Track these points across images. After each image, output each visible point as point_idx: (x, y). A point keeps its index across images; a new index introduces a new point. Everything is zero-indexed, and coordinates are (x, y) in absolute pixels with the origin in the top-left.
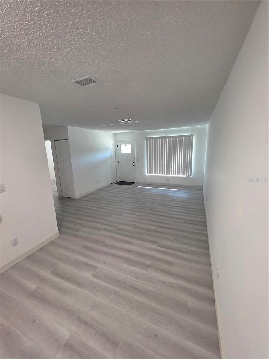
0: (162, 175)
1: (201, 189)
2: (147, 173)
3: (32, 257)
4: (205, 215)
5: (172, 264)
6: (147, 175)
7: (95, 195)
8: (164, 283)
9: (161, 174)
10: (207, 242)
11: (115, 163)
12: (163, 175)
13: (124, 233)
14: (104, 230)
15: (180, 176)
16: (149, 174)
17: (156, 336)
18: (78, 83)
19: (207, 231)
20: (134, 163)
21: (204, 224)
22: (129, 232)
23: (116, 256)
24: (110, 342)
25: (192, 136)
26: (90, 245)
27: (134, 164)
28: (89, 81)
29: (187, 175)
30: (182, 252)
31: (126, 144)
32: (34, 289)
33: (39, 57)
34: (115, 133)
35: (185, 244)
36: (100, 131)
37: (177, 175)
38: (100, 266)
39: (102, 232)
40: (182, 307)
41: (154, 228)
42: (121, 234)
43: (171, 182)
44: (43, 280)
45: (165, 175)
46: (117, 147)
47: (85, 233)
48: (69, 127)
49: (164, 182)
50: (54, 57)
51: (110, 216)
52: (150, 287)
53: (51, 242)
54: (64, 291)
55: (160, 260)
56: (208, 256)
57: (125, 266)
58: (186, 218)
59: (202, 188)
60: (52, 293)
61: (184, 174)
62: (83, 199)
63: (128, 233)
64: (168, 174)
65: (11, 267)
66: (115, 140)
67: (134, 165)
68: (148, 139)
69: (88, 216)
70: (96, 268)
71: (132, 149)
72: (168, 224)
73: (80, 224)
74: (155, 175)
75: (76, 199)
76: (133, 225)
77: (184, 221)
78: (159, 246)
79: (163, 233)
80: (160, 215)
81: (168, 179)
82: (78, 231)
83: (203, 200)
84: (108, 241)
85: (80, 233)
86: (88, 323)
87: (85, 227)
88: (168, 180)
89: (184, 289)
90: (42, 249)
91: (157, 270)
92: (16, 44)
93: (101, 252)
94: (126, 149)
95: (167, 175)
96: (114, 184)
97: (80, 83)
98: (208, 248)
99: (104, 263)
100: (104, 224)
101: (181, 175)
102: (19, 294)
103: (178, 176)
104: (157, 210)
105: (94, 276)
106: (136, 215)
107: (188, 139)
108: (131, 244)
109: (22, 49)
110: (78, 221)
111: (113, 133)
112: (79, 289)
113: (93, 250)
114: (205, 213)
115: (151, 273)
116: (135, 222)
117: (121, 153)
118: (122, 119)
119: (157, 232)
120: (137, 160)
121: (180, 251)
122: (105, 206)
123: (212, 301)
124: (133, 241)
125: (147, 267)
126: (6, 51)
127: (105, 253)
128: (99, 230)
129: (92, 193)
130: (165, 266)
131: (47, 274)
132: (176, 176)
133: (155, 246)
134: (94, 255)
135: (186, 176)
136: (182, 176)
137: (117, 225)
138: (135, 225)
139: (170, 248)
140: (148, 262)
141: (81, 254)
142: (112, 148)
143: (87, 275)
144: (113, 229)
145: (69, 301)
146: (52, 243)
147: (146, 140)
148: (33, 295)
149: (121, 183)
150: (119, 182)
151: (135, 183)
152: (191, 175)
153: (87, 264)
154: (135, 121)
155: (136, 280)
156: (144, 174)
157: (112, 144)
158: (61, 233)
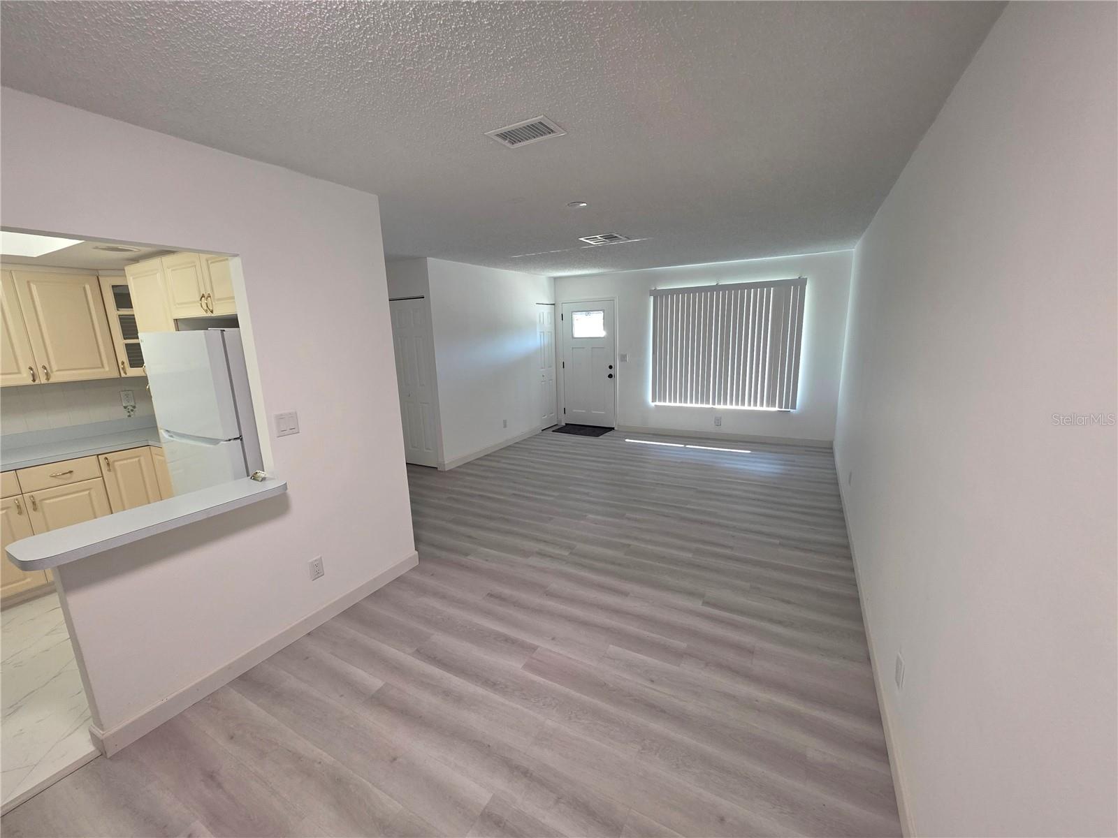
0: (699, 405)
1: (827, 450)
2: (654, 400)
3: (353, 613)
4: (844, 527)
5: (751, 652)
6: (653, 404)
7: (498, 462)
8: (733, 697)
9: (697, 402)
10: (856, 600)
11: (554, 367)
12: (704, 406)
14: (542, 554)
15: (758, 408)
16: (658, 403)
17: (722, 820)
18: (504, 136)
19: (853, 570)
20: (611, 367)
21: (844, 551)
22: (613, 563)
23: (585, 624)
24: (598, 822)
25: (801, 283)
26: (507, 591)
27: (611, 372)
28: (538, 130)
29: (780, 406)
30: (780, 623)
31: (588, 311)
32: (378, 688)
33: (433, 76)
34: (555, 279)
35: (788, 602)
36: (514, 272)
37: (750, 405)
38: (543, 644)
39: (533, 561)
40: (794, 761)
41: (688, 555)
42: (594, 569)
43: (727, 428)
44: (396, 669)
45: (710, 406)
46: (561, 319)
47: (487, 560)
48: (432, 262)
49: (709, 427)
50: (469, 75)
51: (551, 519)
52: (692, 706)
53: (397, 579)
54: (458, 699)
55: (714, 641)
56: (861, 637)
57: (613, 649)
58: (783, 532)
59: (832, 448)
60: (427, 701)
61: (771, 402)
62: (462, 470)
63: (610, 567)
64: (719, 403)
65: (309, 634)
66: (555, 301)
67: (610, 376)
68: (658, 295)
69: (490, 518)
70: (533, 649)
71: (608, 324)
72: (731, 548)
73: (470, 537)
74: (678, 404)
75: (446, 470)
76: (624, 545)
77: (777, 541)
78: (707, 603)
79: (718, 571)
80: (702, 522)
81: (718, 418)
82: (467, 555)
83: (837, 484)
84: (556, 584)
85: (471, 560)
86: (534, 774)
87: (485, 546)
88: (718, 422)
89: (790, 718)
90: (378, 595)
91: (707, 664)
92: (392, 50)
93: (539, 611)
94: (589, 326)
95: (717, 406)
96: (550, 431)
97: (512, 137)
98: (859, 618)
99: (553, 639)
100: (538, 540)
101: (762, 405)
102: (342, 696)
103: (752, 408)
104: (688, 506)
105: (528, 666)
106: (629, 519)
107: (788, 294)
108: (625, 594)
109: (399, 61)
110: (462, 529)
111: (550, 278)
112: (497, 698)
113: (518, 605)
114: (843, 519)
115: (689, 670)
116: (628, 537)
117: (573, 338)
118: (589, 234)
119: (698, 567)
120: (623, 358)
121: (771, 620)
122: (532, 492)
123: (881, 752)
124: (627, 586)
125: (679, 655)
126: (358, 69)
127: (552, 615)
128: (526, 553)
129: (488, 457)
130: (731, 657)
131: (405, 656)
132: (746, 407)
133: (697, 605)
134: (520, 616)
135: (776, 409)
136: (765, 408)
137: (575, 543)
138: (630, 545)
139: (742, 612)
140: (681, 644)
141: (488, 613)
142: (546, 322)
143: (511, 664)
144: (566, 553)
145: (473, 720)
146: (400, 580)
147: (652, 299)
148: (378, 701)
149: (571, 429)
150: (564, 424)
151: (613, 428)
152: (794, 407)
153: (506, 639)
154: (629, 239)
155: (648, 684)
156: (643, 403)
157: (545, 311)
158: (422, 557)
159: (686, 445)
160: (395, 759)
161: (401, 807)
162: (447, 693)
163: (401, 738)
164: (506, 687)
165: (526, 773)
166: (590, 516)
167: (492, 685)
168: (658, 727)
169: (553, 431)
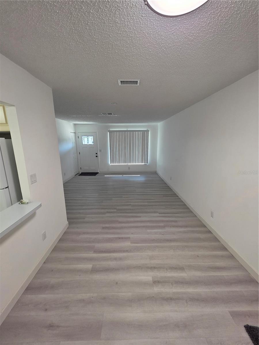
0: (124, 164)
5: (176, 221)
6: (111, 164)
8: (181, 232)
11: (76, 154)
13: (127, 211)
14: (108, 212)
17: (198, 256)
20: (96, 154)
23: (136, 227)
25: (148, 131)
26: (107, 225)
27: (97, 155)
31: (88, 136)
32: (91, 267)
34: (75, 124)
35: (175, 209)
37: (137, 163)
38: (131, 236)
40: (199, 240)
41: (146, 203)
43: (132, 170)
44: (91, 259)
45: (127, 164)
46: (78, 138)
47: (92, 218)
49: (126, 170)
52: (175, 237)
53: (65, 233)
54: (120, 259)
55: (167, 221)
57: (149, 231)
59: (157, 173)
61: (142, 162)
63: (130, 211)
64: (129, 163)
65: (44, 263)
66: (75, 131)
67: (96, 156)
68: (111, 132)
70: (129, 238)
71: (95, 140)
72: (154, 199)
73: (79, 213)
74: (118, 164)
76: (129, 205)
78: (159, 214)
79: (156, 205)
82: (84, 219)
83: (163, 181)
84: (120, 219)
85: (87, 220)
86: (157, 267)
88: (129, 168)
89: (193, 232)
90: (61, 240)
91: (171, 227)
93: (122, 228)
94: (88, 141)
96: (77, 176)
99: (132, 234)
101: (140, 163)
105: (132, 243)
107: (145, 133)
108: (140, 217)
111: (73, 124)
115: (168, 229)
116: (128, 202)
117: (83, 144)
119: (151, 206)
120: (100, 151)
121: (175, 213)
122: (88, 195)
125: (164, 227)
127: (126, 228)
128: (103, 213)
130: (174, 224)
133: (158, 215)
134: (119, 231)
135: (144, 164)
137: (115, 207)
138: (131, 204)
140: (162, 224)
141: (107, 233)
143: (127, 244)
144: (115, 210)
145: (129, 262)
147: (109, 133)
149: (83, 174)
150: (81, 173)
151: (98, 173)
152: (147, 163)
153: (120, 238)
154: (114, 115)
155: (163, 236)
156: (108, 164)
157: (73, 135)
158: (70, 223)
159: (123, 175)
161: (131, 293)
166: (113, 199)
167: (127, 251)
168: (173, 244)
169: (79, 175)
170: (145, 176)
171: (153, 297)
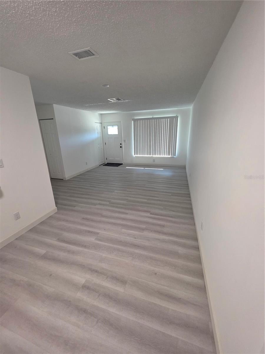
0: (148, 156)
1: (184, 168)
2: (135, 155)
3: (34, 230)
4: (189, 189)
5: (163, 226)
6: (134, 156)
7: (85, 176)
8: (159, 240)
10: (191, 209)
11: (102, 145)
12: (150, 156)
13: (119, 206)
14: (100, 204)
15: (165, 156)
16: (136, 155)
17: (156, 274)
18: (76, 55)
19: (191, 200)
20: (121, 144)
21: (188, 195)
22: (123, 205)
23: (115, 224)
24: (120, 281)
25: (177, 117)
26: (89, 217)
27: (121, 146)
28: (88, 53)
29: (171, 155)
30: (172, 217)
31: (113, 126)
33: (43, 23)
34: (101, 114)
35: (174, 211)
36: (86, 111)
38: (102, 232)
39: (97, 206)
40: (175, 254)
41: (146, 200)
42: (117, 207)
43: (157, 162)
44: (51, 246)
45: (152, 156)
46: (104, 128)
47: (82, 208)
48: (54, 105)
49: (151, 162)
50: (58, 25)
51: (103, 193)
52: (147, 243)
53: (50, 217)
54: (73, 253)
55: (153, 224)
56: (193, 219)
57: (123, 230)
58: (172, 191)
59: (185, 167)
60: (62, 255)
61: (169, 154)
62: (72, 179)
63: (122, 206)
64: (154, 155)
65: (16, 239)
66: (101, 122)
67: (121, 147)
68: (135, 120)
69: (82, 194)
70: (98, 233)
71: (119, 130)
72: (158, 197)
73: (75, 201)
74: (142, 156)
75: (66, 179)
76: (126, 199)
77: (171, 194)
78: (151, 214)
79: (154, 204)
80: (150, 190)
81: (154, 159)
82: (75, 207)
83: (187, 177)
84: (105, 213)
85: (76, 208)
86: (99, 271)
87: (80, 203)
88: (154, 161)
89: (175, 243)
90: (43, 223)
91: (151, 231)
92: (22, 7)
93: (100, 222)
94: (113, 130)
95: (153, 156)
96: (102, 166)
97: (79, 55)
98: (192, 213)
99: (105, 230)
100: (99, 200)
101: (166, 155)
102: (30, 258)
103: (163, 156)
104: (146, 186)
105: (96, 239)
106: (128, 191)
107: (173, 120)
108: (127, 214)
109: (27, 14)
110: (73, 198)
111: (99, 114)
112: (86, 250)
113: (93, 221)
114: (188, 187)
115: (146, 234)
116: (128, 197)
117: (108, 134)
118: (111, 97)
119: (148, 203)
120: (125, 141)
121: (169, 217)
122: (97, 185)
123: (197, 248)
124: (127, 211)
125: (143, 230)
126: (9, 15)
127: (104, 222)
128: (95, 204)
129: (81, 175)
130: (158, 228)
131: (54, 242)
132: (162, 156)
133: (149, 215)
135: (170, 156)
136: (167, 156)
137: (111, 200)
138: (128, 199)
139: (161, 215)
140: (144, 226)
141: (82, 224)
142: (99, 129)
143: (92, 239)
144: (108, 203)
145: (79, 259)
146: (51, 217)
147: (133, 121)
148: (44, 257)
149: (109, 164)
150: (106, 163)
151: (122, 164)
152: (175, 155)
153: (89, 232)
154: (124, 100)
155: (134, 239)
156: (131, 156)
157: (98, 125)
158: (58, 209)
159: (145, 168)
160: (51, 275)
162: (69, 251)
163: (54, 268)
164: (89, 246)
165: (96, 271)
166: (115, 191)
167: (85, 247)
168: (137, 251)
170: (170, 170)
171: (70, 301)
